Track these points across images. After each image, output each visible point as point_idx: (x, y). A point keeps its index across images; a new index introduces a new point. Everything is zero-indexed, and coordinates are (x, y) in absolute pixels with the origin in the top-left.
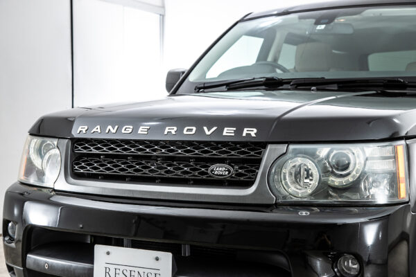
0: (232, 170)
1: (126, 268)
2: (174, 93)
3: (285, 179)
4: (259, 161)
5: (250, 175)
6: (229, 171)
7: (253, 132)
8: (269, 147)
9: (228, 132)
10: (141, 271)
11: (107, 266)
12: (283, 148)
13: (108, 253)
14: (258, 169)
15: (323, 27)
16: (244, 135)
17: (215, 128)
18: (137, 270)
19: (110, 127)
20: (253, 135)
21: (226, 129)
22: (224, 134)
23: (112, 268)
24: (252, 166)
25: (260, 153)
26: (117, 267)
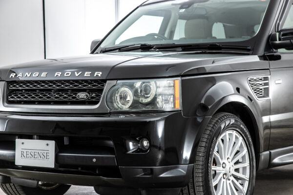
0: (88, 95)
1: (32, 151)
2: (93, 53)
3: (117, 100)
4: (102, 90)
5: (97, 98)
6: (87, 96)
7: (100, 74)
8: (108, 82)
9: (87, 74)
10: (40, 152)
11: (22, 150)
12: (114, 82)
13: (23, 143)
14: (101, 94)
15: (184, 10)
16: (95, 75)
17: (81, 72)
18: (37, 151)
19: (27, 74)
20: (100, 75)
21: (86, 73)
22: (85, 75)
23: (25, 151)
24: (99, 93)
25: (103, 86)
26: (27, 150)
